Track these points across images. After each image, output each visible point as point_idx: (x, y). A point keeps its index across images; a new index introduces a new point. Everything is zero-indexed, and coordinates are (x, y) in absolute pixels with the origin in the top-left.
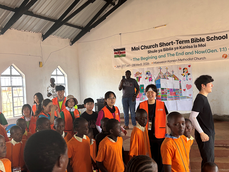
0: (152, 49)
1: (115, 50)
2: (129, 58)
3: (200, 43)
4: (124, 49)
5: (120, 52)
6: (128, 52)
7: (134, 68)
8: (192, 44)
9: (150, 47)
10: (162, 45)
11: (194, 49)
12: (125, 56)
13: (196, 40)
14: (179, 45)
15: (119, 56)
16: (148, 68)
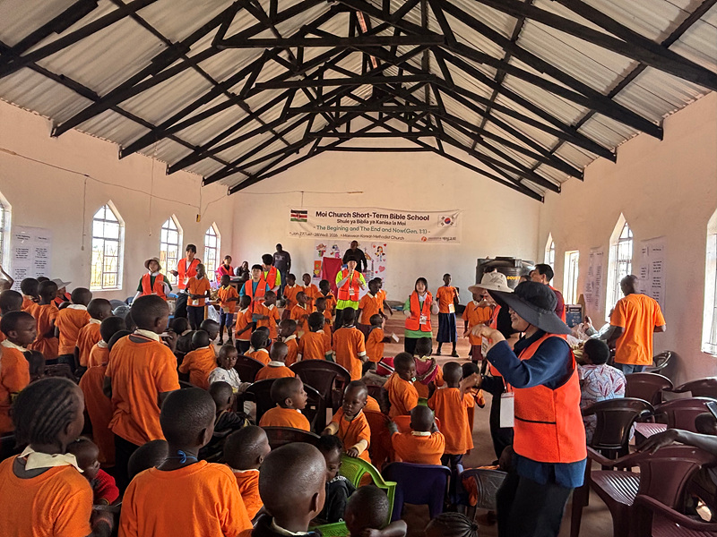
0: (343, 218)
1: (292, 212)
2: (311, 224)
3: (400, 221)
4: (306, 212)
5: (299, 215)
6: (311, 217)
7: (317, 238)
8: (391, 221)
9: (341, 215)
10: (356, 215)
11: (392, 226)
12: (306, 221)
13: (396, 217)
14: (376, 219)
15: (297, 220)
16: (335, 241)
